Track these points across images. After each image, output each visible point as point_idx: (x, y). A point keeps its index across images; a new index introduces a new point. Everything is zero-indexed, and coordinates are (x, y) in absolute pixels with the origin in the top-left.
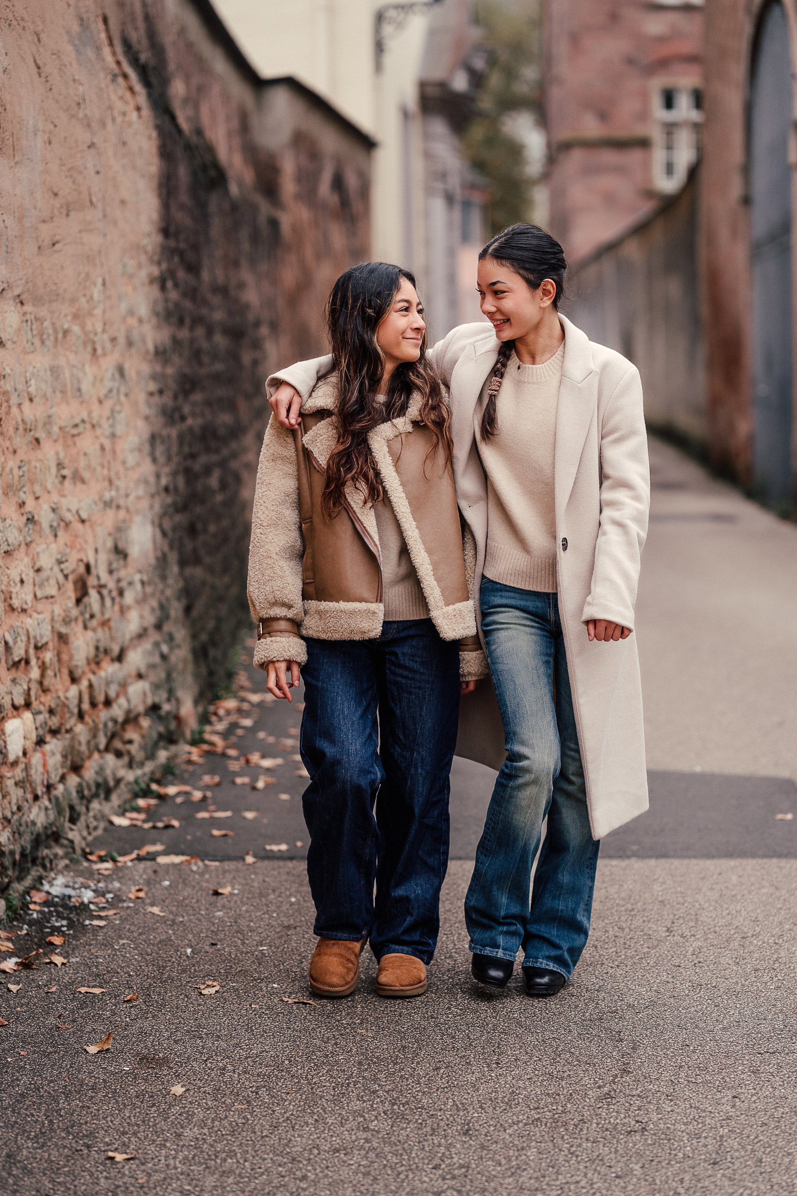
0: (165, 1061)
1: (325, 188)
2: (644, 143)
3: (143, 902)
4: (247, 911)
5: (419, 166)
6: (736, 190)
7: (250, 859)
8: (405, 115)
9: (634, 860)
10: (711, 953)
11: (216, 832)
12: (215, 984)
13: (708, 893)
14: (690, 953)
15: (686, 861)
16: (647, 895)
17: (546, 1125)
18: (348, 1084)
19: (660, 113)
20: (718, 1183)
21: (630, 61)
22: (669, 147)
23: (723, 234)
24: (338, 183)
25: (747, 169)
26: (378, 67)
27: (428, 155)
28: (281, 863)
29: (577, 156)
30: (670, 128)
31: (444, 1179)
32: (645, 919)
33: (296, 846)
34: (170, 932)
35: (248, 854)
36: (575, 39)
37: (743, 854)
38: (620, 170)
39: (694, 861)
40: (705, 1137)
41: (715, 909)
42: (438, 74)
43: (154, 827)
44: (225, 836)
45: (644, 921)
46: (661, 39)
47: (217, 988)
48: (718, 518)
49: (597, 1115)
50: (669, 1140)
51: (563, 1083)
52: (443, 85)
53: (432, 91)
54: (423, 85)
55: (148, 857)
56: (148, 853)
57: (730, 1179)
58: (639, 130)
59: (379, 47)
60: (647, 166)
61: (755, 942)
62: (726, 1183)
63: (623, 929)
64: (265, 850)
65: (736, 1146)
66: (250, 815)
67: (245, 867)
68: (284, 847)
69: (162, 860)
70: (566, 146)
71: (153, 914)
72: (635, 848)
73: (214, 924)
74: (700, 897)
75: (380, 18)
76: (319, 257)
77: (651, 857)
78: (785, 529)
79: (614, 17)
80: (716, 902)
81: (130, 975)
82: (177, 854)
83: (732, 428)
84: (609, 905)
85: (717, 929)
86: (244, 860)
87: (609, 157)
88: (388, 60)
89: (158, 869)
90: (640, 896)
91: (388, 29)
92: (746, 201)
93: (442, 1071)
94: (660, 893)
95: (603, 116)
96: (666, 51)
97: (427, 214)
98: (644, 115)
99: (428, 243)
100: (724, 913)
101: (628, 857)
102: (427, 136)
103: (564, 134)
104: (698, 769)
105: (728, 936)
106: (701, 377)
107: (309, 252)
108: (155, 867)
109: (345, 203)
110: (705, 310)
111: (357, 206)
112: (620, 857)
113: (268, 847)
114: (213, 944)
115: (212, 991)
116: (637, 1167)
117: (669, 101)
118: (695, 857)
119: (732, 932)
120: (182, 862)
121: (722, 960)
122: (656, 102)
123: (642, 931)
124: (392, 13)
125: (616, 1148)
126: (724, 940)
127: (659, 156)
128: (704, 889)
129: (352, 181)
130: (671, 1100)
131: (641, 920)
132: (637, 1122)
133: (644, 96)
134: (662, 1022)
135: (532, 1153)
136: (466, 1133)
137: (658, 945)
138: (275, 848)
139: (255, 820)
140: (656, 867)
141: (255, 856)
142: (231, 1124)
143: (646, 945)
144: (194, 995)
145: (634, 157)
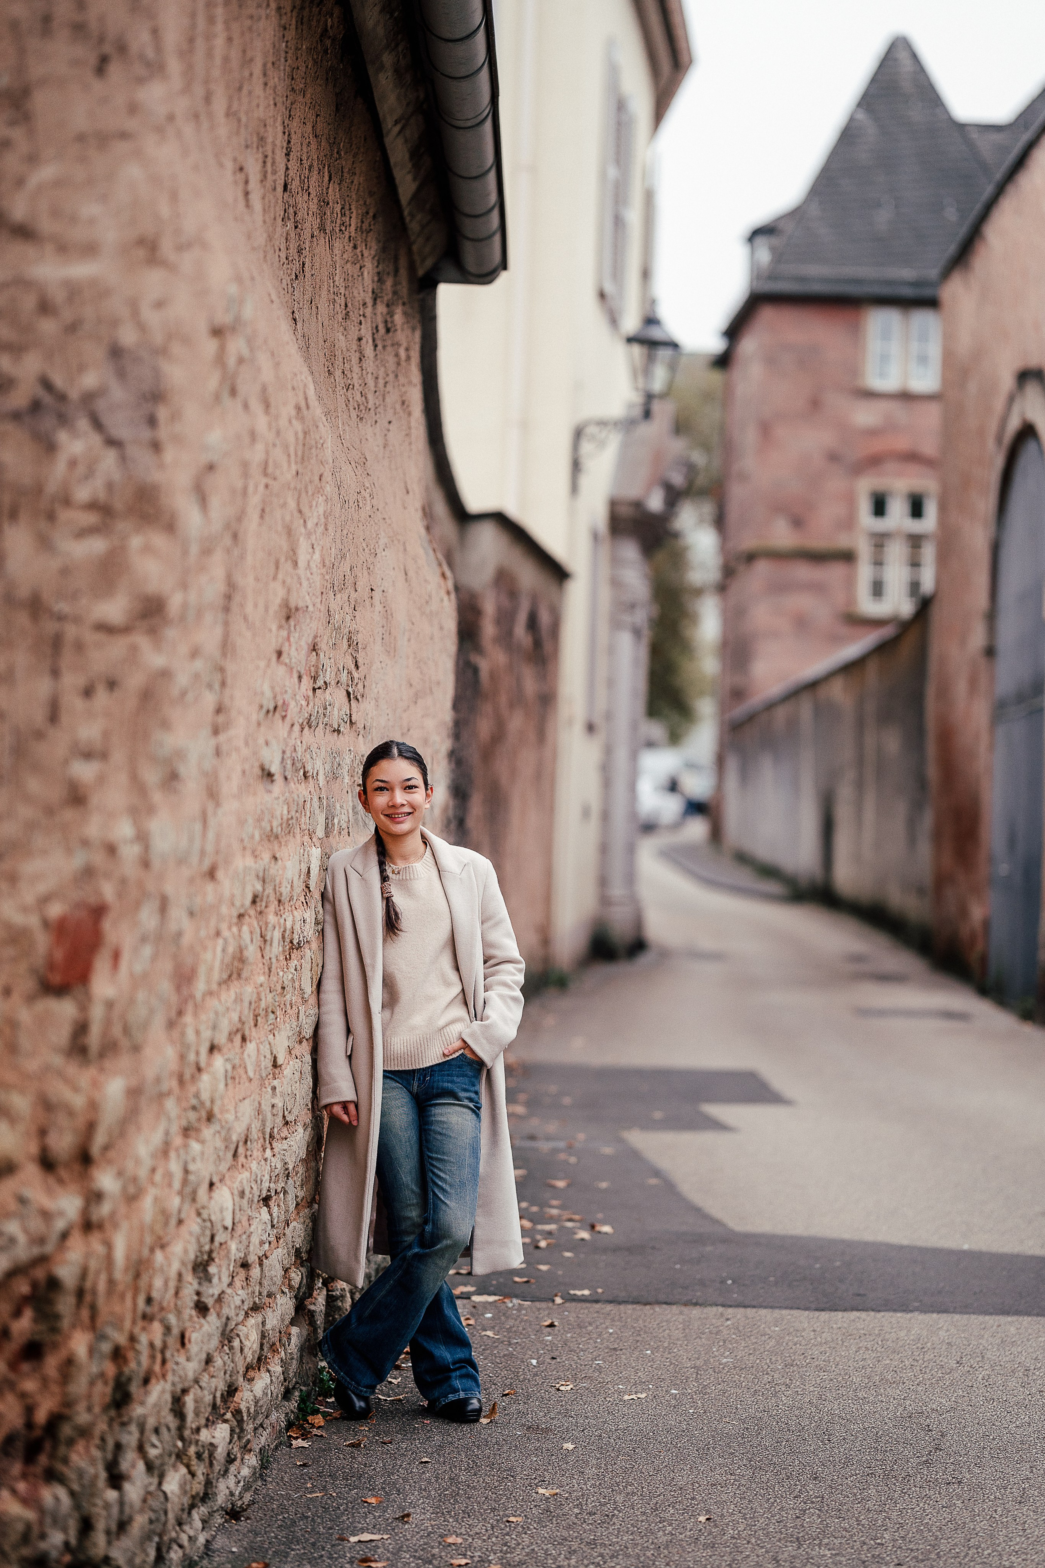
0: (547, 1430)
1: (520, 630)
2: (847, 557)
3: (474, 1328)
4: (572, 1337)
5: (605, 594)
6: (978, 639)
7: (558, 1300)
8: (595, 537)
9: (916, 1313)
10: (999, 1379)
11: (517, 1279)
12: (568, 1383)
13: (990, 1339)
14: (980, 1378)
15: (966, 1316)
16: (934, 1338)
17: (879, 1476)
18: (708, 1448)
19: (866, 519)
20: (1025, 1513)
21: (833, 457)
22: (878, 563)
23: (961, 687)
24: (533, 623)
25: (991, 616)
26: (574, 488)
27: (616, 583)
28: (588, 1305)
29: (762, 567)
30: (880, 541)
31: (805, 1503)
32: (936, 1354)
33: (597, 1292)
34: (511, 1349)
35: (556, 1296)
36: (765, 429)
37: (1018, 1313)
38: (818, 588)
39: (973, 1317)
40: (1011, 1489)
41: (998, 1350)
42: (633, 492)
43: (458, 1273)
44: (527, 1282)
45: (935, 1356)
46: (872, 433)
47: (571, 1386)
48: (949, 1015)
49: (919, 1473)
50: (982, 1488)
51: (888, 1454)
52: (638, 505)
53: (625, 511)
54: (614, 505)
55: (463, 1296)
56: (462, 1293)
57: (1034, 1511)
58: (842, 541)
59: (576, 466)
60: (850, 583)
61: (1038, 1373)
62: (1031, 1514)
63: (917, 1361)
64: (569, 1294)
65: (1036, 1494)
66: (544, 1268)
67: (555, 1307)
68: (586, 1292)
69: (476, 1298)
70: (751, 557)
71: (488, 1336)
72: (916, 1304)
73: (547, 1345)
74: (984, 1342)
75: (578, 434)
76: (511, 706)
77: (933, 1312)
78: (1028, 1030)
79: (815, 404)
80: (999, 1345)
81: (490, 1377)
82: (489, 1294)
83: (964, 912)
84: (901, 1343)
85: (1002, 1363)
86: (553, 1301)
87: (803, 572)
88: (585, 481)
89: (476, 1305)
90: (928, 1339)
91: (586, 447)
92: (990, 652)
93: (784, 1443)
94: (946, 1338)
95: (798, 523)
96: (878, 446)
97: (611, 650)
98: (849, 522)
99: (611, 683)
100: (1007, 1354)
101: (911, 1311)
102: (616, 561)
103: (748, 542)
104: (966, 1247)
105: (1013, 1368)
106: (925, 849)
107: (503, 700)
108: (472, 1304)
109: (537, 644)
110: (932, 772)
111: (547, 646)
112: (904, 1311)
113: (572, 1292)
114: (553, 1358)
115: (569, 1388)
116: (959, 1502)
117: (879, 507)
118: (974, 1313)
119: (1016, 1366)
120: (495, 1301)
121: (1010, 1384)
122: (865, 507)
123: (935, 1362)
124: (591, 430)
125: (939, 1492)
126: (1010, 1371)
127: (864, 572)
128: (986, 1336)
129: (544, 618)
130: (979, 1467)
131: (932, 1355)
132: (953, 1478)
133: (850, 500)
134: (963, 1421)
135: (872, 1491)
136: (815, 1479)
137: (951, 1372)
138: (579, 1293)
139: (548, 1271)
140: (939, 1319)
141: (562, 1298)
142: (621, 1467)
143: (940, 1372)
144: (553, 1390)
145: (834, 573)
